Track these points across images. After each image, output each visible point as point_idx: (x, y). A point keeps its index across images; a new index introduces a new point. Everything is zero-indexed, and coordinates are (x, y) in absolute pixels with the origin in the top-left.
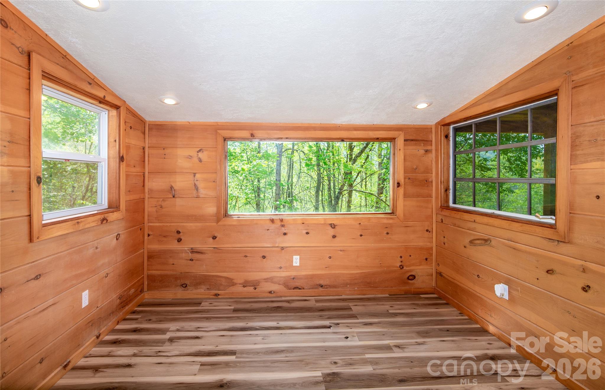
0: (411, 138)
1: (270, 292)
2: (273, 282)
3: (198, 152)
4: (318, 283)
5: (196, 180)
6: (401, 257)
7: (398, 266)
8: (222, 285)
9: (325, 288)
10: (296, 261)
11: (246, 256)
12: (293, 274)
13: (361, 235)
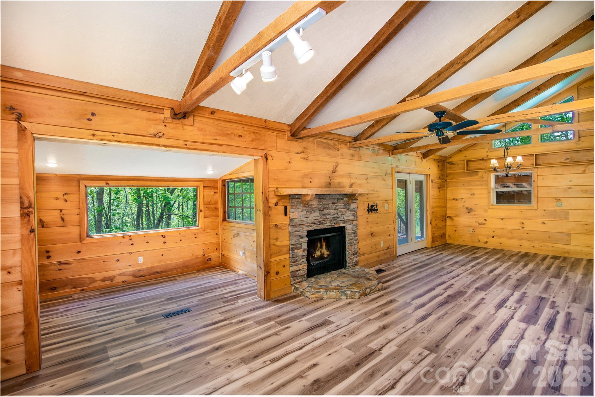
0: (207, 186)
1: (123, 282)
2: (124, 275)
3: (64, 195)
4: (155, 271)
5: (62, 214)
6: (203, 250)
7: (202, 254)
8: (86, 283)
9: (160, 273)
10: (141, 260)
11: (104, 262)
12: (139, 268)
13: (181, 240)
